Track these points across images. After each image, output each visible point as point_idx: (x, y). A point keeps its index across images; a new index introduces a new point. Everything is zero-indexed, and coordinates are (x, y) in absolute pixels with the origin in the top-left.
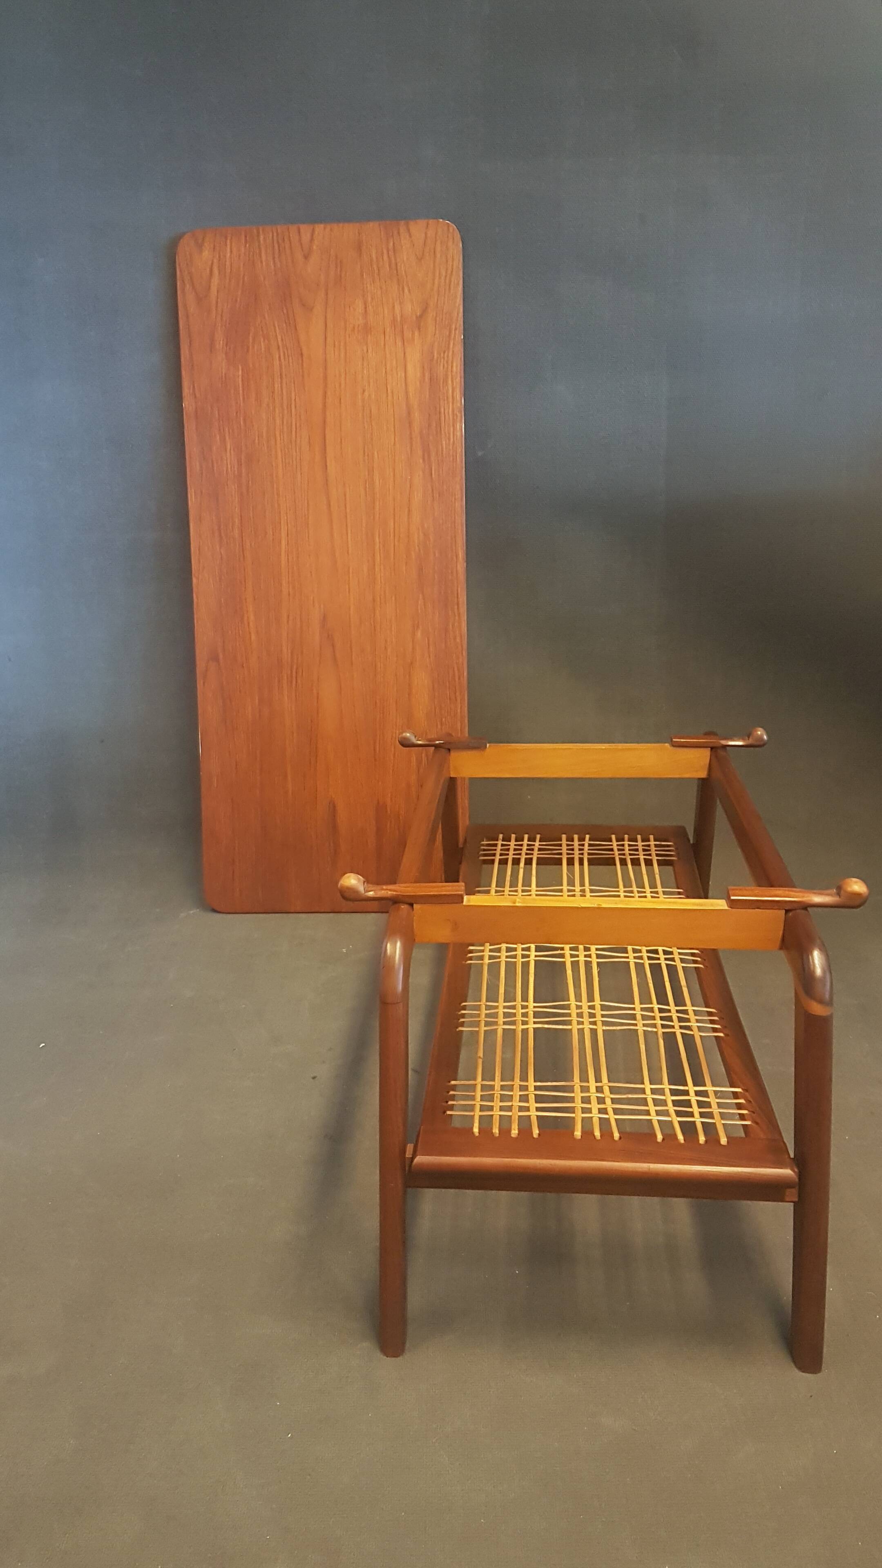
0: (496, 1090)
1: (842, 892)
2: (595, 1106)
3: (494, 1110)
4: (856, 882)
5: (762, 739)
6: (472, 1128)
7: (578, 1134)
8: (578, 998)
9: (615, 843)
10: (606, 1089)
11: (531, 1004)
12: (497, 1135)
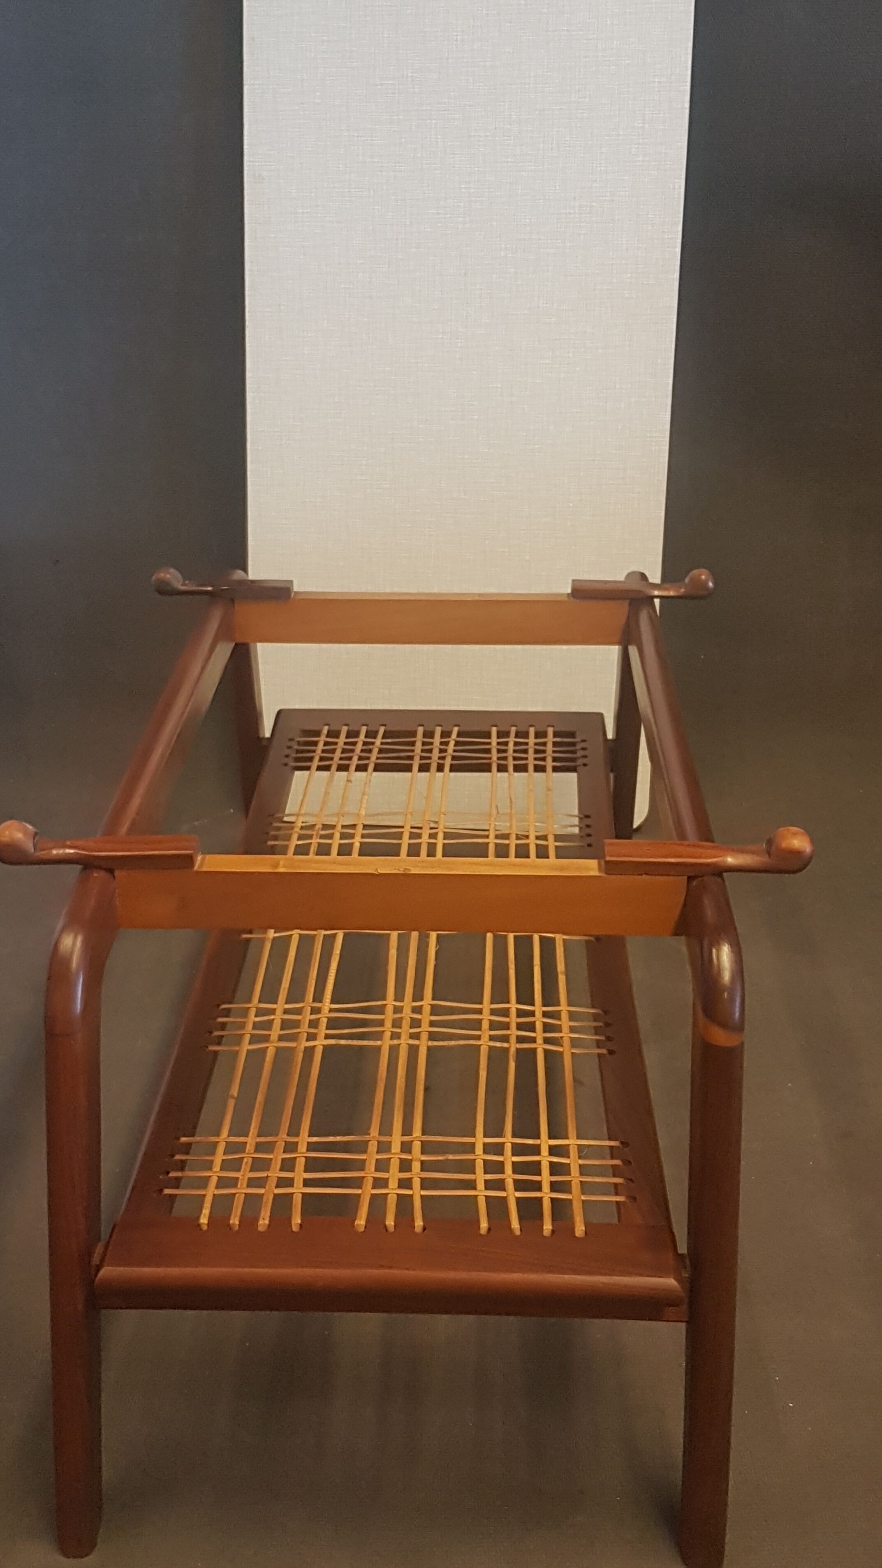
0: (247, 1151)
1: (773, 848)
2: (394, 1175)
3: (239, 1186)
4: (794, 834)
5: (707, 588)
6: (198, 1218)
7: (361, 1222)
8: (399, 996)
9: (494, 740)
10: (417, 1146)
11: (327, 1004)
12: (237, 1228)
